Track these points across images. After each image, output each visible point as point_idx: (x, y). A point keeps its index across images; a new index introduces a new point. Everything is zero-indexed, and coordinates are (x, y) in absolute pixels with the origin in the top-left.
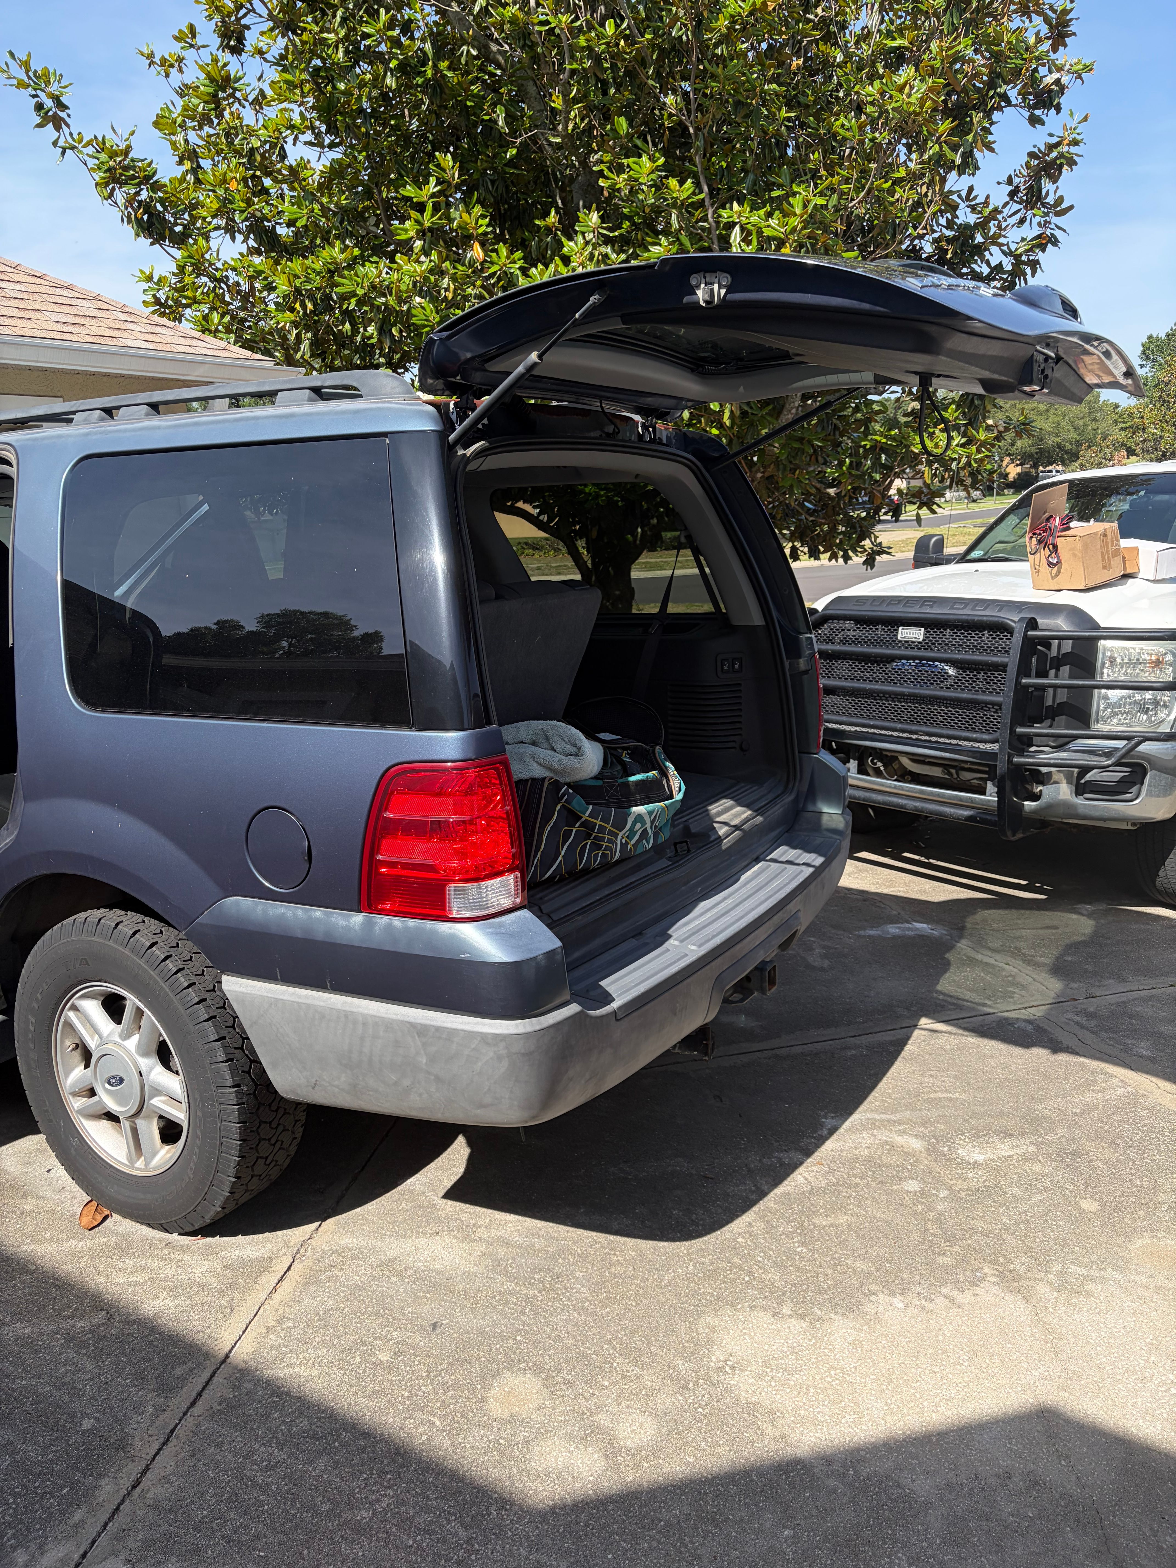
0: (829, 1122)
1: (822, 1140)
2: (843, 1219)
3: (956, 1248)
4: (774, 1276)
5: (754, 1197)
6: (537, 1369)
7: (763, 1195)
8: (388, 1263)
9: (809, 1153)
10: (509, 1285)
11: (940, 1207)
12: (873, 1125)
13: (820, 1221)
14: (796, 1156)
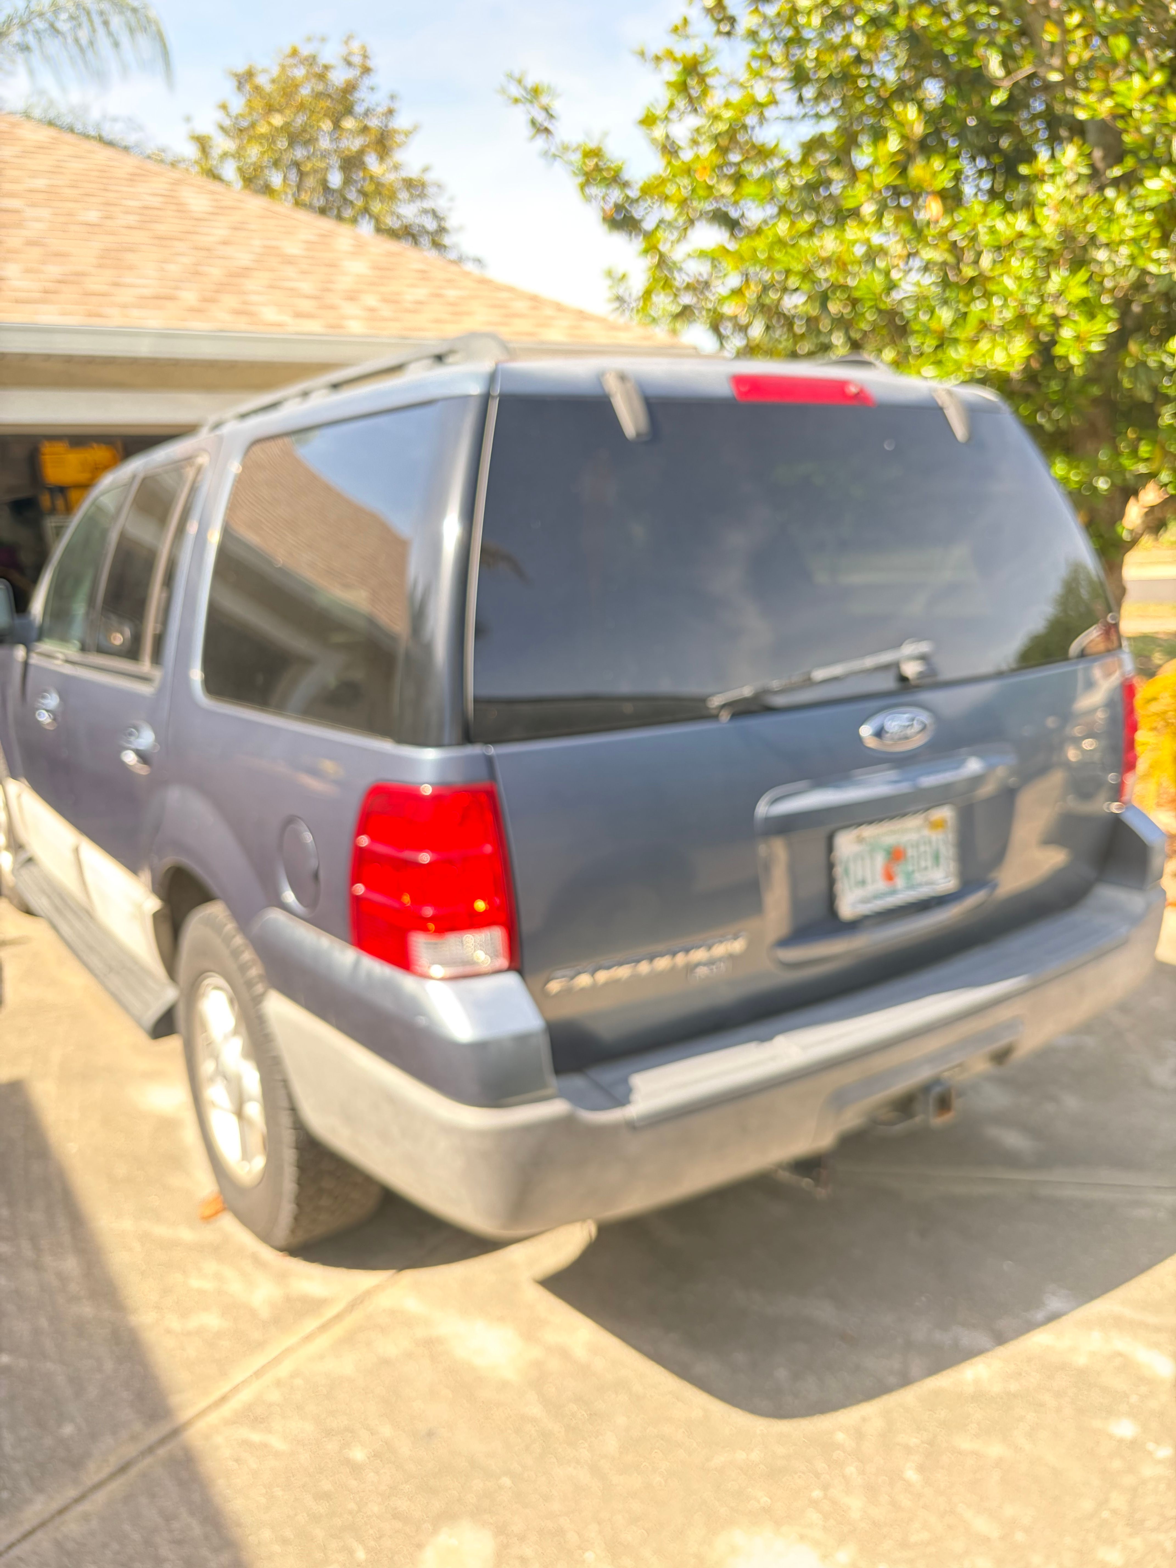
0: (1054, 1303)
1: (1030, 1327)
2: (995, 1450)
3: (1137, 1542)
4: (855, 1504)
5: (892, 1380)
6: (501, 1530)
7: (905, 1381)
8: (430, 1343)
9: (1001, 1339)
10: (536, 1410)
11: (1148, 1471)
12: (1118, 1323)
13: (965, 1443)
14: (981, 1339)
